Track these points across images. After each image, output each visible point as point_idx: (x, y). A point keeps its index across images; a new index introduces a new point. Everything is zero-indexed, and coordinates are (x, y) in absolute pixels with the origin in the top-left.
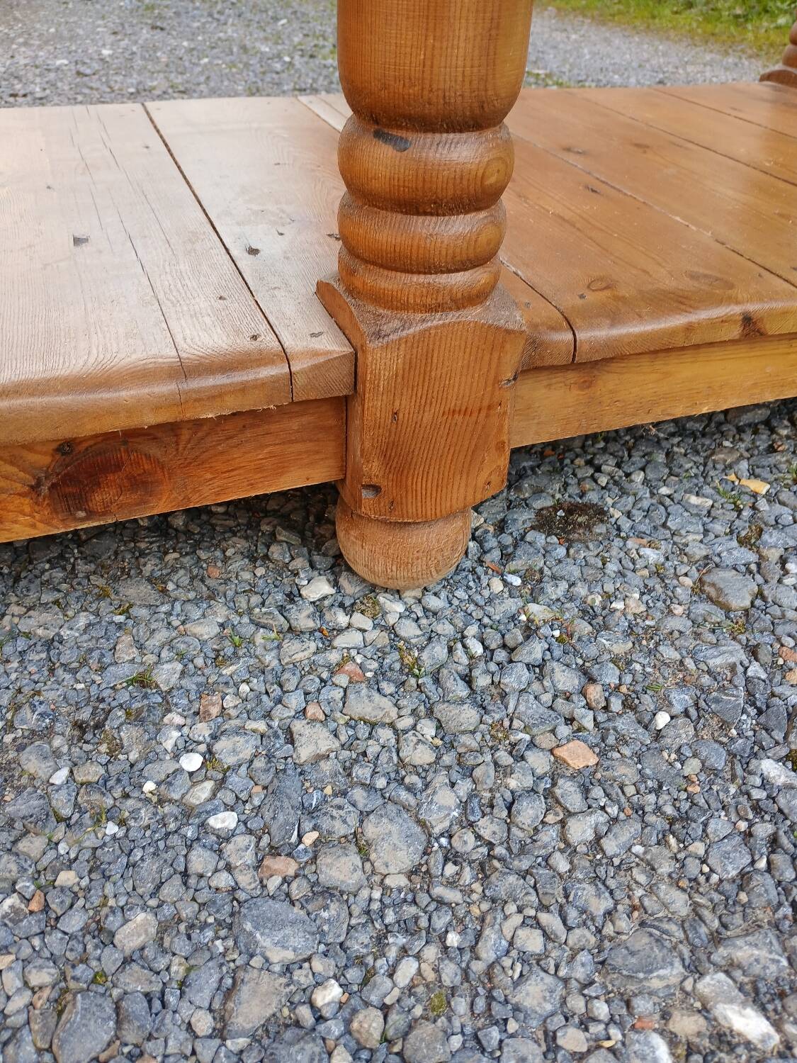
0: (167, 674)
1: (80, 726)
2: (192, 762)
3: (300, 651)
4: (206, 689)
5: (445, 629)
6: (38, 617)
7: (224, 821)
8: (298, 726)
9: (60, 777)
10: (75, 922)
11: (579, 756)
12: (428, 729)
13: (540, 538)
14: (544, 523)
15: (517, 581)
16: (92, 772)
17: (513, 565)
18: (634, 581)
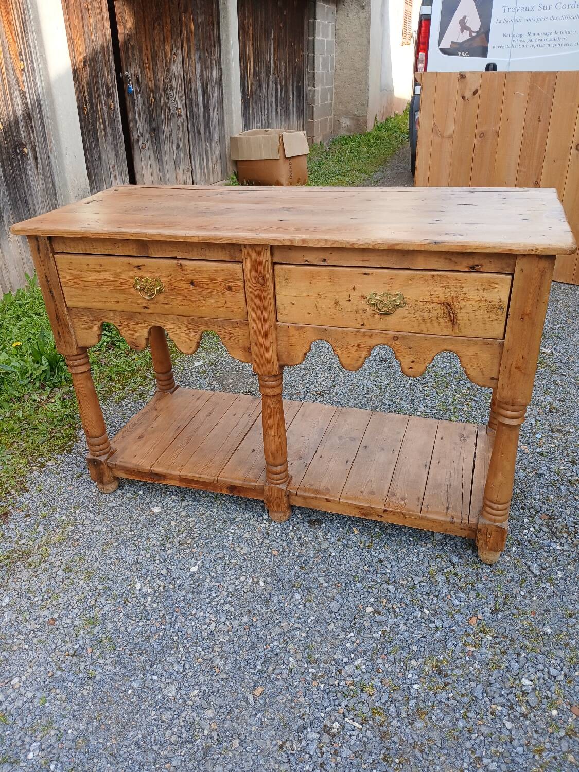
0: (238, 519)
1: (224, 521)
2: (232, 531)
3: (256, 524)
4: (241, 523)
5: (277, 530)
6: (230, 504)
7: (231, 539)
8: (247, 533)
9: (218, 525)
10: (210, 540)
11: (275, 553)
12: (261, 541)
13: (306, 523)
14: (308, 522)
15: (295, 528)
16: (222, 527)
17: (297, 526)
18: (312, 536)
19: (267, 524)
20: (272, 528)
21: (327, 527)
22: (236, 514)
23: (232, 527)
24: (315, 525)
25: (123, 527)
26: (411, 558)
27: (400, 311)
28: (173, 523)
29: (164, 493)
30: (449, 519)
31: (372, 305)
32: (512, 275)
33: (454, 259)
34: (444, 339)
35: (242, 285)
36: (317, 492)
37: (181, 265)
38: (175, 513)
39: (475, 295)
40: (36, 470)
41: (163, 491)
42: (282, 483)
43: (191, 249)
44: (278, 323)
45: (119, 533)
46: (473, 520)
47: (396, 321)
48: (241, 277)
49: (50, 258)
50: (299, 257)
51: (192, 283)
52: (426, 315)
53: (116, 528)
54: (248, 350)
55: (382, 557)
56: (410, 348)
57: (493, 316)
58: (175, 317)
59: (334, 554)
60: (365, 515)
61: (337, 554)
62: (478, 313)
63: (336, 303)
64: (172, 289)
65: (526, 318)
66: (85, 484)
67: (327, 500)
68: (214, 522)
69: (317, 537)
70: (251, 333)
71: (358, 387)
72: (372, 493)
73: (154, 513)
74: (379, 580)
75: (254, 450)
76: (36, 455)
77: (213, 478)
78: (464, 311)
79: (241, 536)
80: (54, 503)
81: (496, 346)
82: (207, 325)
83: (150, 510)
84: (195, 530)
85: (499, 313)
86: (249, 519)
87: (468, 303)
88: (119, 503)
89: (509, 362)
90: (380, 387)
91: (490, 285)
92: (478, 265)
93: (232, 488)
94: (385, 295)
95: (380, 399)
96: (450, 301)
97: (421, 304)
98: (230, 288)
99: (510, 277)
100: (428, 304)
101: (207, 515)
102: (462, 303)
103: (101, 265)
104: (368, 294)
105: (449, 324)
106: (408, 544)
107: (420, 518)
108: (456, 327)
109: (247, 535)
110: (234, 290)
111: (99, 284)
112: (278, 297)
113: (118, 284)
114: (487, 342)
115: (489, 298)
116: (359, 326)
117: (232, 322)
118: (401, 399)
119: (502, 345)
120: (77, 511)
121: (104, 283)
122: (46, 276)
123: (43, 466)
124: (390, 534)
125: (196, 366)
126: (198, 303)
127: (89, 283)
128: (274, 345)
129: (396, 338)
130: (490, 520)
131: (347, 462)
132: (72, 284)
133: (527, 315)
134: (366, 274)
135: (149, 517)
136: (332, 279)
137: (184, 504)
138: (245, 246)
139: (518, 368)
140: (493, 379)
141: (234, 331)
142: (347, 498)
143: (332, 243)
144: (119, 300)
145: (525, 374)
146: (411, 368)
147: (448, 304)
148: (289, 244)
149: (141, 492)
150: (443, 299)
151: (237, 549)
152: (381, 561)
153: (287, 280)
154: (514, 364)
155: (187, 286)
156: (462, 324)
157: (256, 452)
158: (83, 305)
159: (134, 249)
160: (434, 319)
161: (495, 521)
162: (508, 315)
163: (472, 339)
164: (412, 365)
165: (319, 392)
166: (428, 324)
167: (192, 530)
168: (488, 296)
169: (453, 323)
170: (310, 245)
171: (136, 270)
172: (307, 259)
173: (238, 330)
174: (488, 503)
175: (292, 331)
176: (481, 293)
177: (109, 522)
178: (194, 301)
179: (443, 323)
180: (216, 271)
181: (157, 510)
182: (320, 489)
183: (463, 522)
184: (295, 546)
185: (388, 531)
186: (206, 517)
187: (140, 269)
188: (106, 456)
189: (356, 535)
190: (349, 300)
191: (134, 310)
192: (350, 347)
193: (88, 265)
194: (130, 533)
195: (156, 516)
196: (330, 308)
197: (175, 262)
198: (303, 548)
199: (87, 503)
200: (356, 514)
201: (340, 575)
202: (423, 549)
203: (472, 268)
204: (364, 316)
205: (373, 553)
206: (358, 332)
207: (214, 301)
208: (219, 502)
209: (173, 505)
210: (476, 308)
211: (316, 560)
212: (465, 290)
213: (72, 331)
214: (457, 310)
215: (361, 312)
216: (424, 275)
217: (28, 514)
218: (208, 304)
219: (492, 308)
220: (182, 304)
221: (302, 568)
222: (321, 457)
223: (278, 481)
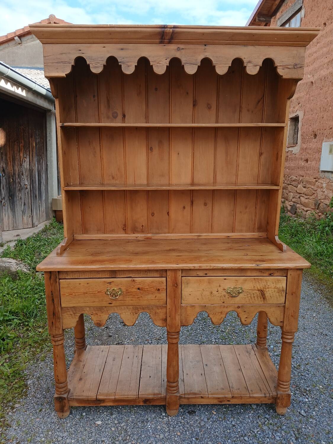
0: (149, 419)
1: (142, 422)
2: (149, 426)
3: (160, 420)
4: (152, 421)
5: (174, 421)
7: (151, 431)
8: (158, 426)
9: (140, 425)
10: (139, 435)
11: (179, 434)
12: (168, 429)
13: (187, 414)
14: (188, 412)
15: (182, 418)
16: (142, 425)
17: (183, 416)
18: (194, 420)
19: (167, 418)
20: (170, 420)
21: (199, 414)
22: (147, 416)
23: (148, 424)
24: (193, 413)
25: (84, 437)
26: (247, 421)
27: (241, 294)
28: (113, 429)
29: (99, 411)
30: (263, 395)
31: (228, 293)
32: (287, 277)
33: (263, 271)
34: (260, 306)
35: (165, 288)
36: (195, 394)
37: (134, 280)
38: (112, 422)
39: (273, 286)
40: (9, 411)
41: (97, 410)
43: (140, 272)
44: (181, 305)
45: (83, 441)
46: (275, 393)
47: (238, 300)
48: (165, 284)
49: (56, 282)
50: (194, 273)
51: (139, 289)
52: (252, 296)
53: (80, 439)
54: (165, 320)
55: (233, 423)
56: (245, 312)
57: (280, 294)
58: (125, 307)
59: (209, 427)
60: (221, 402)
61: (211, 427)
62: (274, 294)
63: (211, 293)
64: (127, 293)
65: (294, 294)
66: (47, 415)
67: (202, 397)
68: (136, 424)
69: (197, 420)
70: (168, 311)
72: (223, 389)
73: (98, 425)
74: (238, 436)
76: (5, 401)
77: (135, 397)
78: (268, 293)
79: (156, 429)
80: (32, 431)
81: (282, 307)
82: (143, 309)
83: (95, 423)
84: (128, 430)
85: (283, 293)
86: (155, 417)
87: (269, 289)
88: (74, 423)
89: (288, 314)
91: (279, 281)
92: (272, 273)
93: (146, 401)
94: (235, 288)
96: (262, 289)
97: (250, 291)
98: (159, 290)
99: (285, 278)
100: (253, 291)
102: (267, 289)
103: (88, 284)
104: (226, 288)
105: (262, 299)
106: (242, 414)
107: (250, 397)
108: (265, 300)
109: (159, 427)
110: (161, 290)
111: (84, 293)
112: (183, 292)
113: (96, 292)
114: (278, 306)
115: (278, 287)
116: (222, 303)
117: (157, 307)
119: (284, 307)
120: (50, 433)
121: (88, 293)
122: (52, 292)
123: (13, 408)
124: (231, 410)
126: (141, 299)
127: (80, 293)
128: (179, 316)
129: (239, 307)
130: (283, 391)
131: (202, 375)
132: (68, 294)
133: (294, 293)
134: (225, 279)
135: (97, 428)
136: (209, 282)
137: (114, 416)
138: (169, 270)
139: (292, 316)
140: (281, 322)
141: (158, 311)
142: (212, 394)
143: (213, 267)
144: (95, 301)
145: (295, 318)
146: (246, 321)
147: (262, 291)
148: (193, 268)
149: (84, 414)
150: (259, 288)
151: (158, 436)
152: (234, 426)
153: (187, 284)
154: (290, 315)
155: (136, 290)
156: (267, 298)
157: (151, 377)
158: (72, 305)
159: (108, 274)
160: (256, 297)
161: (285, 391)
162: (286, 293)
163: (271, 305)
164: (246, 319)
165: (158, 338)
166: (253, 300)
167: (126, 431)
168: (278, 286)
169: (264, 299)
170: (203, 268)
171: (108, 284)
172: (198, 274)
173: (160, 310)
174: (281, 383)
175: (189, 308)
176: (275, 285)
177: (73, 436)
178: (138, 298)
179: (259, 299)
180: (153, 282)
181: (99, 423)
182: (196, 392)
183: (270, 395)
184: (187, 428)
185: (230, 409)
186: (130, 421)
187: (110, 284)
188: (67, 394)
189: (215, 415)
190: (217, 291)
191: (103, 305)
192: (217, 314)
193: (80, 284)
194: (90, 440)
195: (101, 427)
196: (208, 296)
197: (131, 279)
198: (192, 428)
199: (54, 427)
200: (215, 402)
201: (218, 438)
202: (250, 414)
203: (270, 274)
204: (224, 298)
205: (228, 422)
206: (222, 306)
207: (150, 297)
208: (134, 411)
209: (108, 418)
210: (273, 291)
211: (202, 433)
212: (268, 284)
213: (61, 321)
214: (265, 293)
215: (223, 296)
216: (252, 278)
217: (18, 442)
218: (146, 298)
219: (279, 291)
220: (132, 300)
221: (197, 439)
222: (187, 374)
223: (175, 392)
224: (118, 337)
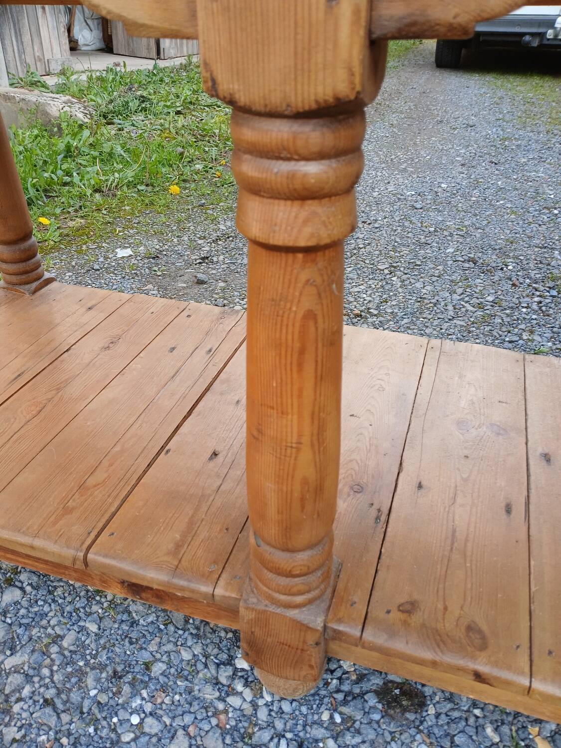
0: (158, 668)
1: (115, 673)
3: (210, 694)
4: (164, 689)
5: (280, 725)
8: (180, 732)
13: (373, 701)
15: (338, 719)
16: (103, 698)
17: (344, 709)
19: (248, 694)
20: (263, 714)
21: (443, 720)
22: (153, 647)
23: (136, 703)
24: (405, 710)
36: (439, 642)
42: (310, 602)
67: (479, 676)
68: (81, 674)
71: (435, 305)
75: (215, 454)
77: (71, 555)
84: (16, 708)
90: (480, 306)
93: (136, 588)
95: (487, 328)
101: (65, 643)
118: (532, 332)
125: (119, 256)
131: (508, 510)
157: (220, 458)
165: (357, 312)
182: (445, 625)
222: (420, 486)
223: (299, 599)
224: (223, 289)
